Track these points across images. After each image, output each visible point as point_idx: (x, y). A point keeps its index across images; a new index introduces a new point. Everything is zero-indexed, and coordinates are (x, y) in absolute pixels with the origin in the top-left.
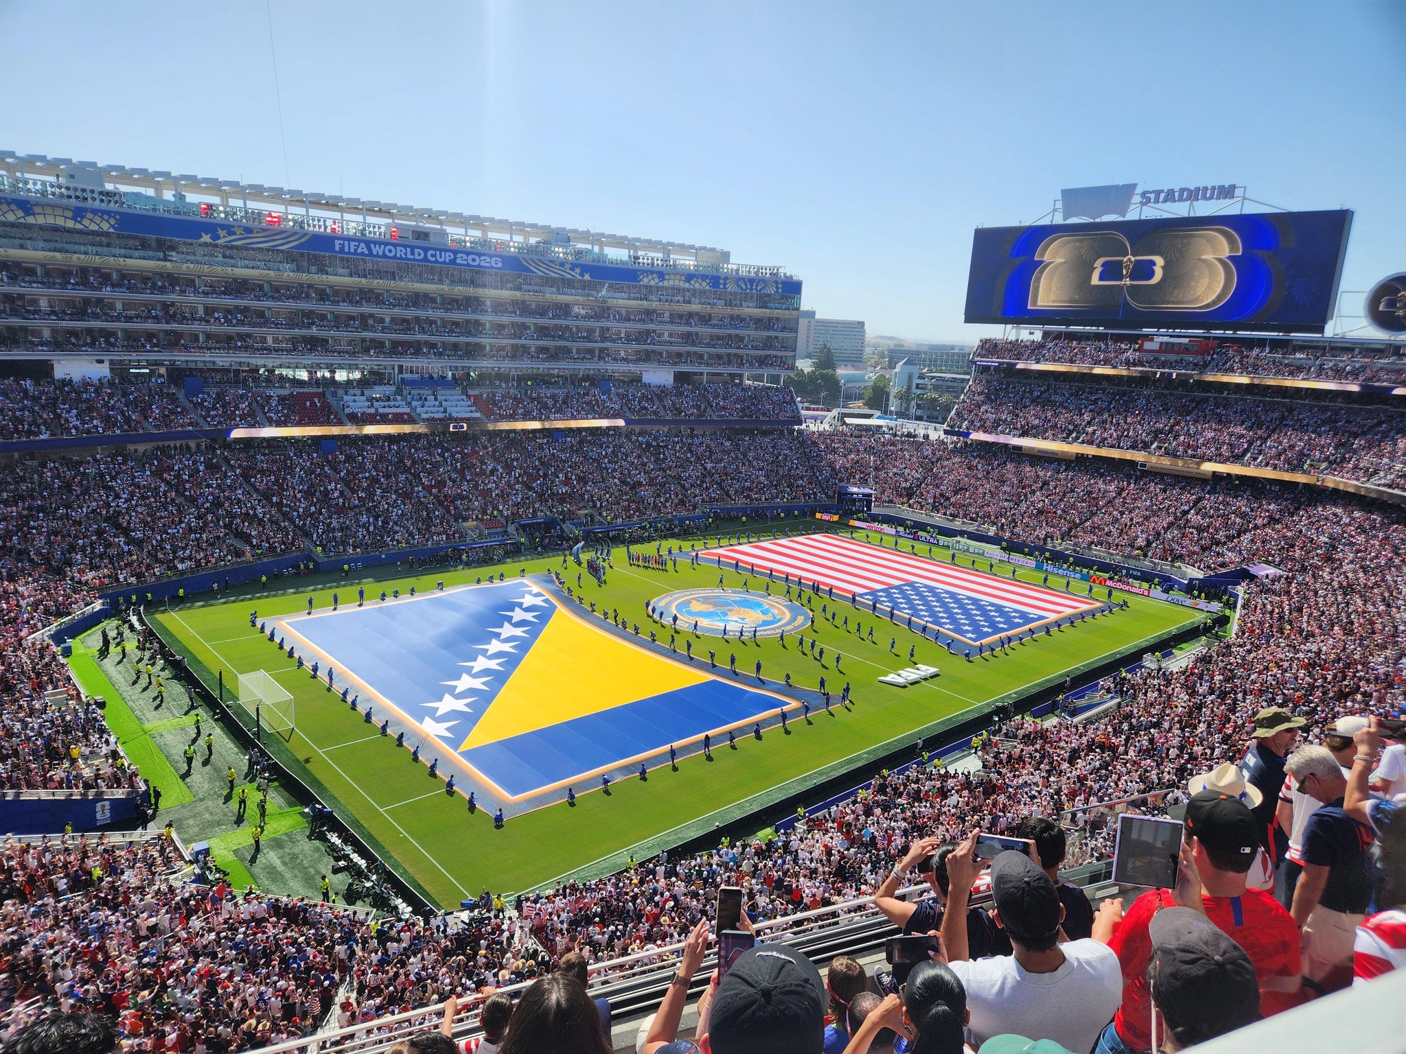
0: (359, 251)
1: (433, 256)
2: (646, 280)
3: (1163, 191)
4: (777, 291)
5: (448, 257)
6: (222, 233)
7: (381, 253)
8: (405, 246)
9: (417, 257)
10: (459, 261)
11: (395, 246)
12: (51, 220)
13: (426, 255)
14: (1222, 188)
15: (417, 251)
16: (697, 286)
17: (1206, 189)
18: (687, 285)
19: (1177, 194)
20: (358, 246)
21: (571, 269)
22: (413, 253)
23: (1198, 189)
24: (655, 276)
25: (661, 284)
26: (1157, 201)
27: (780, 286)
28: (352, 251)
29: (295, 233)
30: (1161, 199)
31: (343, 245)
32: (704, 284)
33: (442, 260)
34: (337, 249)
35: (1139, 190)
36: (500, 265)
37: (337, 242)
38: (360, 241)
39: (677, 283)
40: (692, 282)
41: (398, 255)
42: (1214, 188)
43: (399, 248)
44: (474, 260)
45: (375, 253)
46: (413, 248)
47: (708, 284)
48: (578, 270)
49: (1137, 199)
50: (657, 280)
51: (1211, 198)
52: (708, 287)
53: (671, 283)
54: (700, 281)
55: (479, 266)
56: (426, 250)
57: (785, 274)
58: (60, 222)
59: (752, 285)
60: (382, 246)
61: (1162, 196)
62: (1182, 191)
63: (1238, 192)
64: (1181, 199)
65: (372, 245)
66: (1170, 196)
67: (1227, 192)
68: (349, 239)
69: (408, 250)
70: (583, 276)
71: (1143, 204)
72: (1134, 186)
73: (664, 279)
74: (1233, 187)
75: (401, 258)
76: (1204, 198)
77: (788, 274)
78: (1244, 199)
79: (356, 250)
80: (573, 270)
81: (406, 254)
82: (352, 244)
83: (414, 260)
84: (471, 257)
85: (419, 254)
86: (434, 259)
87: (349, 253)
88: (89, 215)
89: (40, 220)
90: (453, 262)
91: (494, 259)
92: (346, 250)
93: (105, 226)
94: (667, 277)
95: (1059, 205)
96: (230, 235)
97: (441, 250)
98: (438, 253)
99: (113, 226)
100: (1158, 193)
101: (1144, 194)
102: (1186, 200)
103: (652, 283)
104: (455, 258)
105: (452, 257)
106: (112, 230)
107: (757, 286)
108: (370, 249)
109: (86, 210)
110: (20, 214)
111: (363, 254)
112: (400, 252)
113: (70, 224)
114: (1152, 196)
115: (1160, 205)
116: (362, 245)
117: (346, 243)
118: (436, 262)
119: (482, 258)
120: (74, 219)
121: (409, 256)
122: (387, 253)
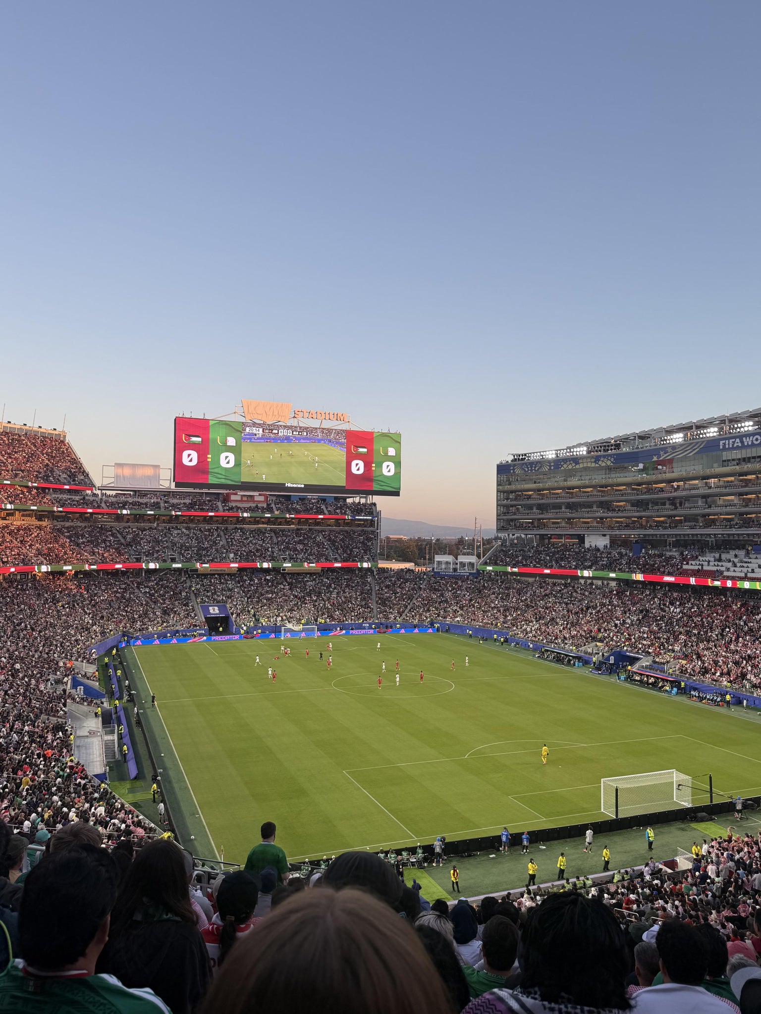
0: (735, 445)
6: (662, 453)
7: (750, 443)
12: (585, 465)
20: (734, 442)
28: (731, 446)
31: (724, 444)
34: (721, 447)
37: (721, 443)
38: (735, 438)
58: (589, 465)
60: (751, 437)
65: (744, 439)
68: (728, 438)
79: (733, 445)
82: (731, 441)
88: (602, 459)
89: (581, 466)
92: (727, 447)
93: (609, 463)
96: (665, 453)
99: (612, 462)
106: (612, 464)
108: (742, 442)
109: (600, 456)
110: (574, 465)
111: (736, 447)
113: (593, 465)
116: (738, 440)
117: (726, 441)
120: (595, 462)
122: (755, 442)
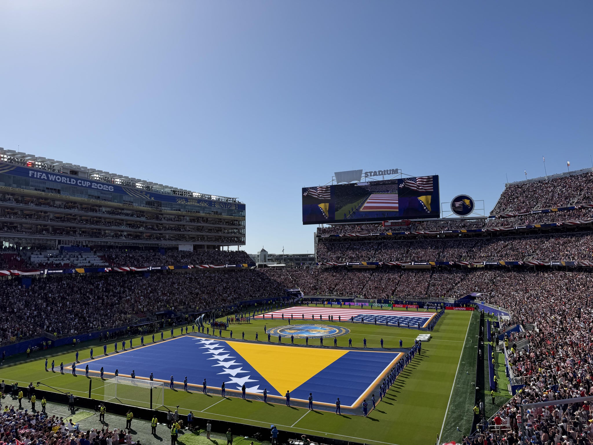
0: (42, 177)
1: (80, 183)
2: (179, 202)
3: (372, 172)
4: (236, 209)
5: (88, 184)
7: (53, 180)
8: (66, 177)
9: (72, 183)
10: (93, 187)
11: (61, 176)
13: (77, 182)
14: (393, 170)
15: (72, 180)
16: (203, 205)
17: (387, 171)
18: (198, 204)
19: (378, 173)
20: (42, 175)
21: (145, 194)
22: (70, 181)
23: (385, 171)
24: (184, 200)
25: (186, 203)
26: (371, 176)
27: (237, 206)
28: (38, 177)
29: (8, 165)
30: (372, 175)
31: (34, 174)
32: (206, 204)
33: (85, 185)
34: (30, 175)
35: (364, 172)
36: (113, 190)
37: (31, 172)
38: (43, 172)
39: (194, 203)
40: (200, 203)
41: (63, 181)
42: (390, 170)
43: (63, 178)
44: (100, 187)
45: (50, 179)
46: (70, 178)
47: (207, 204)
48: (149, 195)
49: (363, 175)
50: (185, 202)
51: (390, 174)
52: (207, 206)
53: (191, 203)
54: (204, 203)
55: (103, 190)
56: (77, 180)
57: (238, 201)
59: (225, 206)
60: (55, 176)
61: (372, 174)
62: (379, 172)
63: (399, 171)
64: (379, 175)
65: (49, 175)
66: (375, 174)
67: (395, 171)
68: (37, 171)
69: (68, 179)
70: (151, 198)
71: (366, 177)
72: (362, 170)
73: (188, 202)
74: (397, 170)
75: (64, 183)
76: (388, 174)
77: (240, 202)
78: (402, 173)
79: (40, 177)
80: (147, 195)
81: (66, 181)
82: (39, 173)
83: (71, 184)
84: (99, 185)
85: (73, 182)
86: (80, 185)
87: (37, 178)
90: (90, 187)
91: (110, 187)
92: (35, 176)
94: (189, 200)
95: (334, 178)
97: (84, 180)
98: (83, 182)
100: (371, 173)
101: (366, 173)
102: (381, 175)
103: (182, 203)
104: (91, 185)
105: (90, 184)
107: (228, 206)
108: (48, 177)
111: (44, 179)
112: (64, 180)
114: (369, 174)
115: (372, 177)
116: (44, 175)
117: (35, 173)
118: (82, 186)
119: (104, 186)
121: (68, 182)
122: (57, 180)
